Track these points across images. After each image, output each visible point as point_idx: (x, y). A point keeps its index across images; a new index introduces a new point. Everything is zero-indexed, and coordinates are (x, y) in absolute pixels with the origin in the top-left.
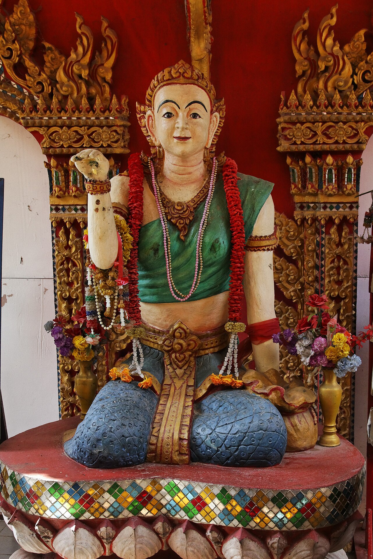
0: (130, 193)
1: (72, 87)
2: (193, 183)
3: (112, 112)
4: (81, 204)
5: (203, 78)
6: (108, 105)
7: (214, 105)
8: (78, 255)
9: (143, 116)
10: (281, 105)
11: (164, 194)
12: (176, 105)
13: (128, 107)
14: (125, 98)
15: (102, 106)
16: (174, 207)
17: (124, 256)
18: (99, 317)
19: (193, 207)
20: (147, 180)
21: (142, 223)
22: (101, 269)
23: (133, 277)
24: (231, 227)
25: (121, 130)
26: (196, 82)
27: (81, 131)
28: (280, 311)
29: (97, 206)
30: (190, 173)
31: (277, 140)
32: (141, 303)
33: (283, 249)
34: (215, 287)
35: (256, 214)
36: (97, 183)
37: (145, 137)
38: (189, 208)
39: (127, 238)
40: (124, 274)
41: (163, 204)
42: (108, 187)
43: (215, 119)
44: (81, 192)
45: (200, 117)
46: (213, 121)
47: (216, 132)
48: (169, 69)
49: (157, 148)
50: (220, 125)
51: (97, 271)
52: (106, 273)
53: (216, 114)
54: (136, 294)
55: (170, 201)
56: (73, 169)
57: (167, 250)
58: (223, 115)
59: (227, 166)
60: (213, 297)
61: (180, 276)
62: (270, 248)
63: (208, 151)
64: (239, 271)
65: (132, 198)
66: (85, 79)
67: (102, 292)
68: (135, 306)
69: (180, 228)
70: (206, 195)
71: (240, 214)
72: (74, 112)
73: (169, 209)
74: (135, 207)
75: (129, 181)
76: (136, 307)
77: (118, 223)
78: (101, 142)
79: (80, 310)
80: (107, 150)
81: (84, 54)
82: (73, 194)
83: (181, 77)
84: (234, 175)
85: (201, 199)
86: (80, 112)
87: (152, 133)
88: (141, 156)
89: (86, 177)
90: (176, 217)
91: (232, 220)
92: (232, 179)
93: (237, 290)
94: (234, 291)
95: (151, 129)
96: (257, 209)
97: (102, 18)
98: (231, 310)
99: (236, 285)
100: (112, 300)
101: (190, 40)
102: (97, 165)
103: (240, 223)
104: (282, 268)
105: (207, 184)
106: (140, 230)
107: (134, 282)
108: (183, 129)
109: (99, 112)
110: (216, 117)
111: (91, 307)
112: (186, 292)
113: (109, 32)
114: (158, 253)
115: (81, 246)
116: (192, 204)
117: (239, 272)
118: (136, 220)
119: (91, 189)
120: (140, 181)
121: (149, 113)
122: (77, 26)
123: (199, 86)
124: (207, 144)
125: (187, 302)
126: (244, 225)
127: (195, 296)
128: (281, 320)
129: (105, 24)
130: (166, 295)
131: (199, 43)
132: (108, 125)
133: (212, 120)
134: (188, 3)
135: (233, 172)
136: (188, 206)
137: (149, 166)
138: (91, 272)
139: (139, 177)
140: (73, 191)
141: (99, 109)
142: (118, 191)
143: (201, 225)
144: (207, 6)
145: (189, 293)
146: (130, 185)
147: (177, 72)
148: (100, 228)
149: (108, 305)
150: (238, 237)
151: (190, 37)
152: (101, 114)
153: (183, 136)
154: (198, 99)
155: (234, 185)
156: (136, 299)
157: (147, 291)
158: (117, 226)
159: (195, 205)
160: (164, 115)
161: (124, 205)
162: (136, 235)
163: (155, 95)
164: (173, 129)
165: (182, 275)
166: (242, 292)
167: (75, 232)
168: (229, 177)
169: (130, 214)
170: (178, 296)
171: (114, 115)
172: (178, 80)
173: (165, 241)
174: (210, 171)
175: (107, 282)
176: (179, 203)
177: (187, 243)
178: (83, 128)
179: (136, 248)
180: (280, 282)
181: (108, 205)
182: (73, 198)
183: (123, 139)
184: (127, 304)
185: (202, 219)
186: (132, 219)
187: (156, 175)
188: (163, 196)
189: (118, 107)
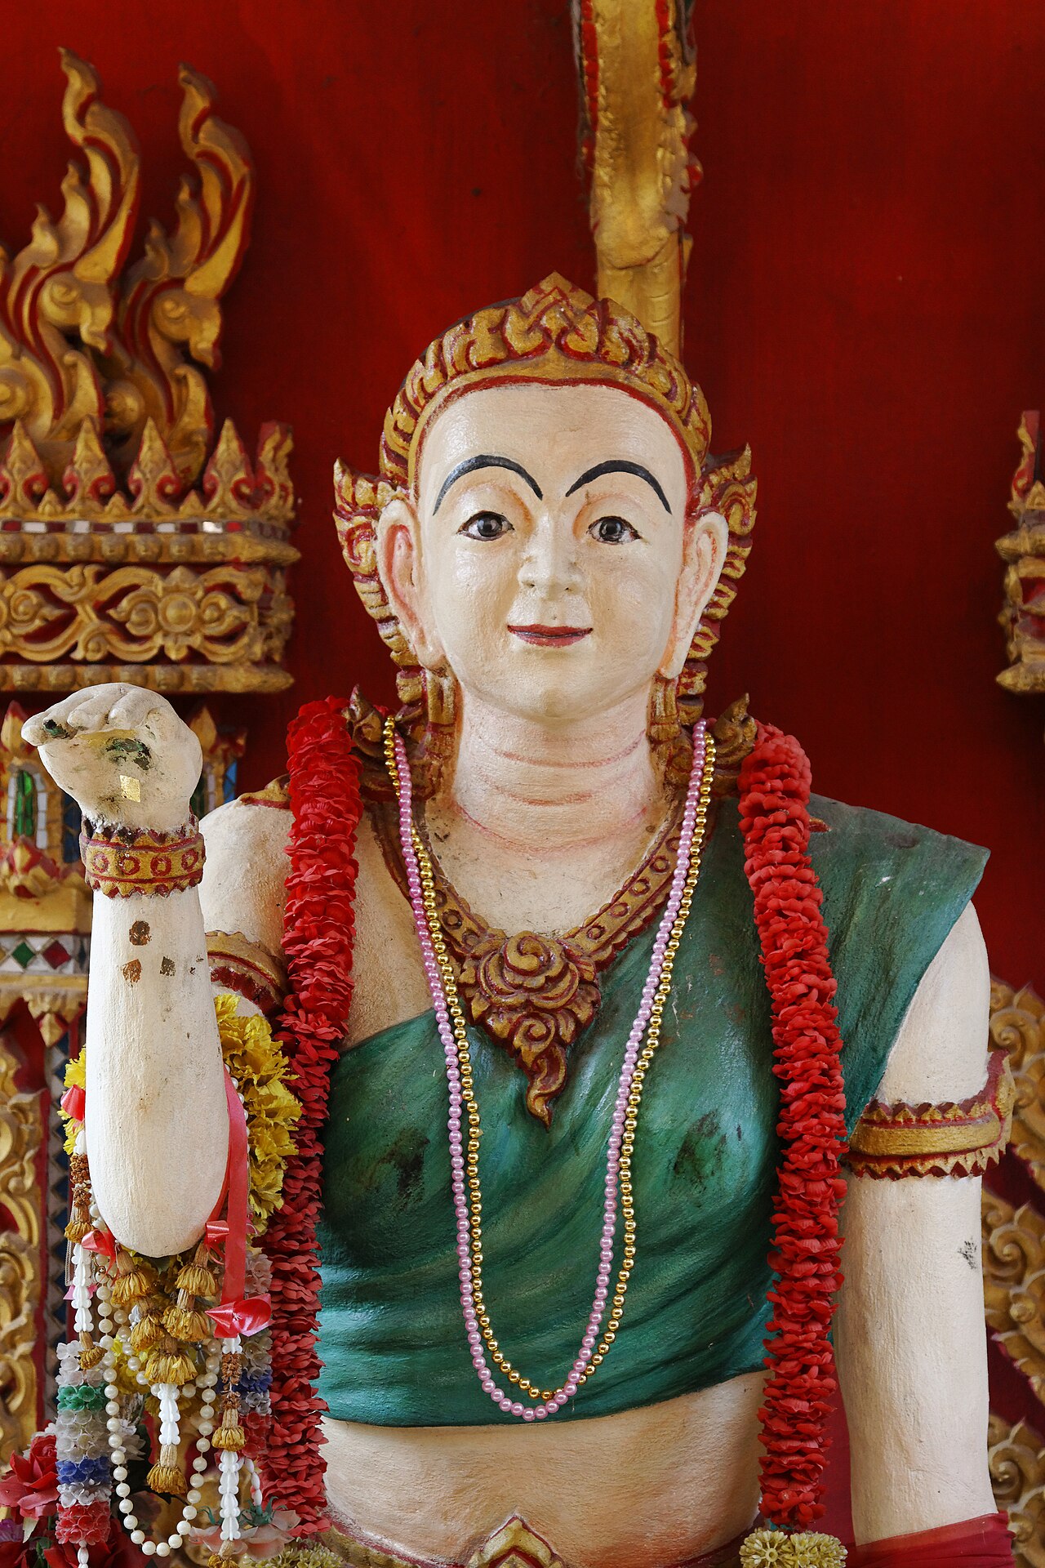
0: (294, 889)
1: (31, 385)
2: (594, 841)
3: (215, 500)
4: (49, 928)
5: (653, 355)
6: (196, 468)
7: (705, 478)
8: (22, 1173)
9: (367, 526)
10: (1021, 475)
11: (456, 897)
12: (523, 481)
13: (293, 474)
14: (277, 437)
15: (167, 472)
16: (503, 959)
17: (253, 1192)
18: (122, 1490)
19: (596, 957)
20: (375, 828)
21: (343, 1031)
22: (138, 1255)
23: (293, 1295)
24: (778, 1060)
25: (252, 584)
26: (621, 375)
27: (64, 584)
28: (1014, 1470)
29: (136, 952)
30: (581, 797)
31: (1001, 637)
32: (328, 1427)
33: (1027, 1162)
34: (689, 1355)
35: (901, 995)
36: (140, 841)
37: (371, 625)
38: (576, 962)
39: (272, 1106)
40: (250, 1281)
41: (450, 942)
42: (190, 860)
43: (705, 543)
44: (53, 872)
45: (635, 535)
46: (699, 554)
47: (713, 604)
48: (495, 314)
49: (429, 675)
50: (729, 571)
51: (122, 1265)
52: (164, 1275)
53: (714, 519)
54: (305, 1381)
55: (483, 930)
56: (17, 762)
57: (465, 1168)
58: (743, 524)
59: (763, 764)
60: (683, 1400)
61: (525, 1294)
62: (968, 1163)
63: (672, 694)
64: (817, 1275)
65: (300, 913)
66: (94, 351)
67: (143, 1367)
68: (298, 1437)
69: (529, 1060)
70: (659, 900)
71: (823, 996)
72: (36, 499)
73: (477, 968)
74: (316, 957)
75: (288, 828)
76: (301, 1442)
77: (229, 1034)
78: (158, 640)
79: (27, 1455)
80: (183, 678)
81: (96, 236)
82: (14, 882)
83: (552, 352)
84: (796, 808)
85: (632, 919)
86: (65, 498)
87: (403, 605)
88: (352, 713)
89: (88, 812)
90: (512, 1008)
91: (784, 1023)
92: (783, 825)
93: (805, 1369)
94: (791, 1376)
95: (403, 588)
96: (904, 976)
97: (183, 74)
98: (773, 1470)
99: (796, 1347)
100: (189, 1408)
101: (589, 177)
102: (144, 757)
103: (822, 1040)
104: (1024, 1256)
105: (662, 852)
106: (334, 1065)
107: (301, 1320)
108: (555, 590)
109: (154, 499)
110: (710, 533)
111: (85, 1441)
112: (549, 1372)
113: (211, 138)
114: (417, 1179)
115: (39, 1129)
116: (590, 945)
117: (813, 1282)
118: (317, 1017)
119: (111, 871)
120: (344, 832)
121: (393, 512)
122: (69, 111)
123: (634, 393)
124: (668, 659)
125: (553, 1425)
126: (842, 1052)
127: (596, 1395)
128: (1015, 1517)
129: (197, 102)
130: (450, 1388)
131: (634, 189)
132: (194, 559)
133: (692, 551)
134: (587, 11)
135: (793, 794)
136: (568, 955)
137: (386, 758)
138: (94, 1269)
139: (339, 814)
140: (12, 867)
141: (154, 487)
142: (237, 875)
143: (632, 1045)
144: (677, 27)
145: (567, 1381)
146: (292, 852)
147: (530, 329)
148: (148, 1057)
149: (169, 1435)
150: (814, 1110)
151: (591, 160)
152: (164, 508)
153: (555, 624)
154: (630, 451)
155: (795, 853)
156: (303, 1406)
157: (360, 1363)
158: (227, 1046)
159: (603, 947)
160: (466, 526)
161: (260, 947)
162: (317, 1093)
163: (424, 431)
164: (508, 589)
165: (530, 1289)
166: (830, 1382)
167: (13, 1061)
168: (771, 819)
169: (288, 987)
170: (513, 1393)
171: (223, 516)
172: (537, 365)
173: (454, 1123)
174: (677, 787)
175: (169, 1320)
176: (526, 938)
177: (561, 1134)
178: (75, 571)
179: (311, 1153)
180: (1013, 1325)
181: (188, 948)
182: (12, 899)
183: (261, 624)
184: (259, 1432)
185: (635, 1016)
186: (296, 1015)
187: (418, 801)
188: (452, 905)
189: (241, 475)
